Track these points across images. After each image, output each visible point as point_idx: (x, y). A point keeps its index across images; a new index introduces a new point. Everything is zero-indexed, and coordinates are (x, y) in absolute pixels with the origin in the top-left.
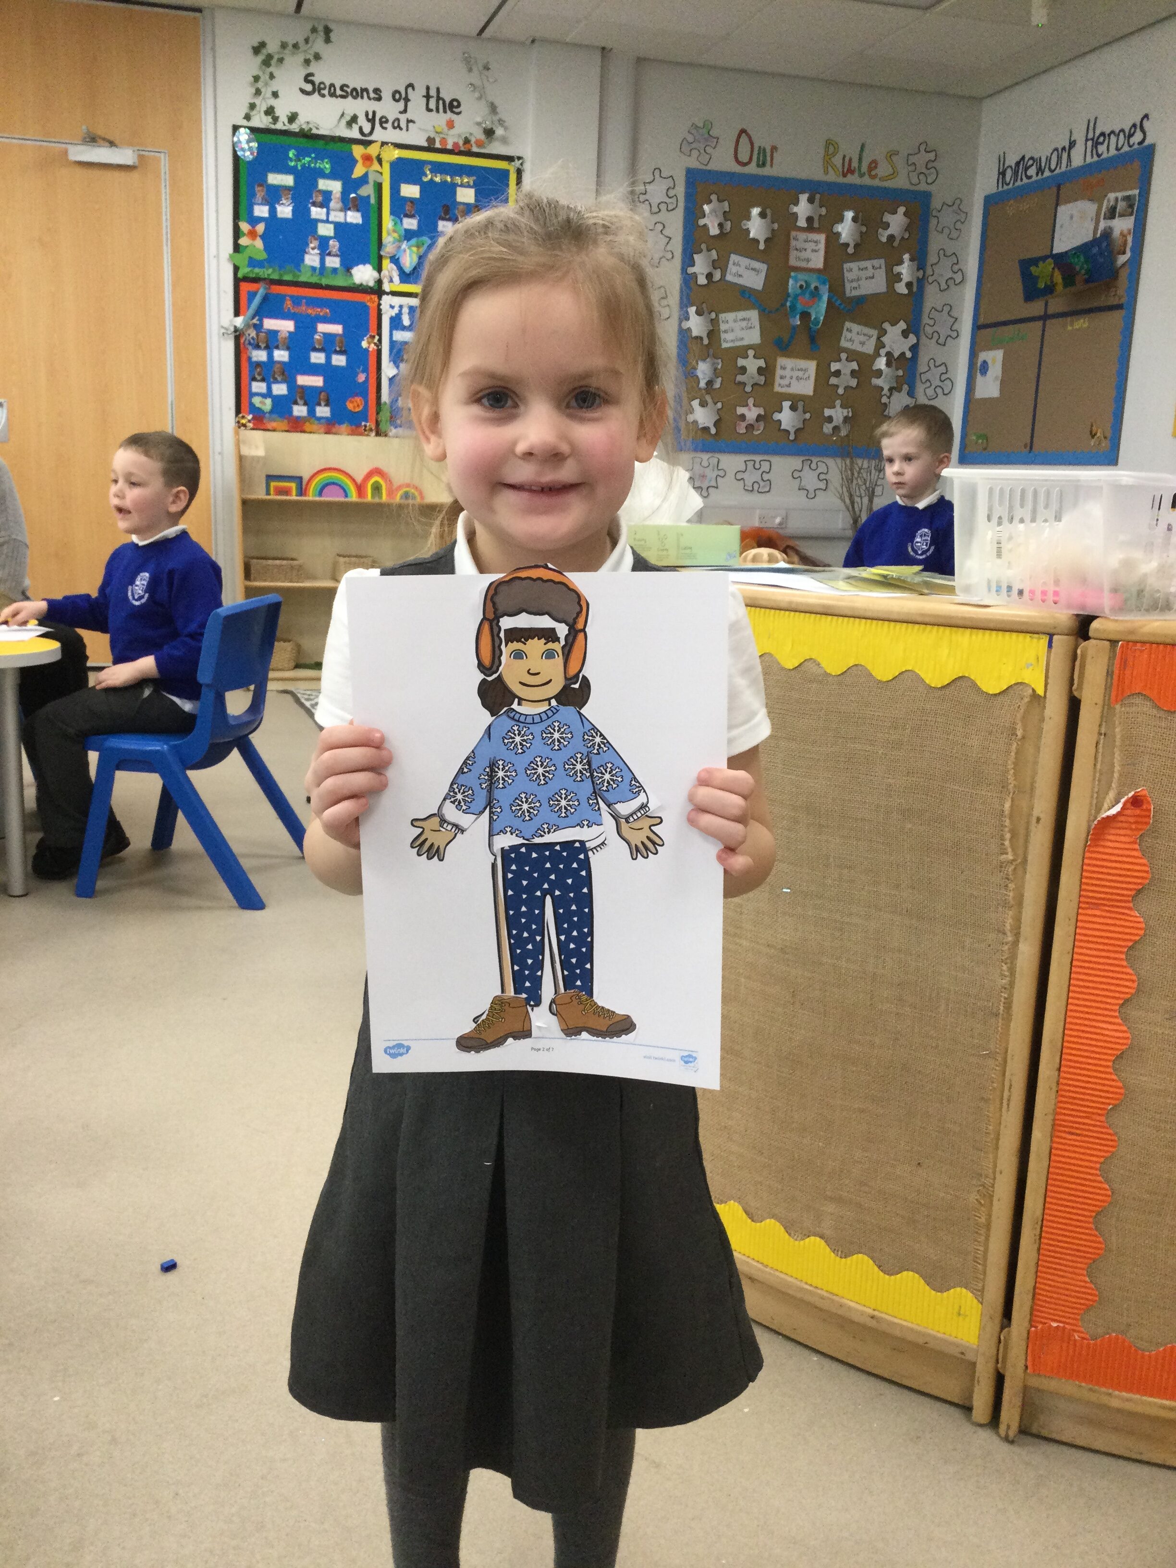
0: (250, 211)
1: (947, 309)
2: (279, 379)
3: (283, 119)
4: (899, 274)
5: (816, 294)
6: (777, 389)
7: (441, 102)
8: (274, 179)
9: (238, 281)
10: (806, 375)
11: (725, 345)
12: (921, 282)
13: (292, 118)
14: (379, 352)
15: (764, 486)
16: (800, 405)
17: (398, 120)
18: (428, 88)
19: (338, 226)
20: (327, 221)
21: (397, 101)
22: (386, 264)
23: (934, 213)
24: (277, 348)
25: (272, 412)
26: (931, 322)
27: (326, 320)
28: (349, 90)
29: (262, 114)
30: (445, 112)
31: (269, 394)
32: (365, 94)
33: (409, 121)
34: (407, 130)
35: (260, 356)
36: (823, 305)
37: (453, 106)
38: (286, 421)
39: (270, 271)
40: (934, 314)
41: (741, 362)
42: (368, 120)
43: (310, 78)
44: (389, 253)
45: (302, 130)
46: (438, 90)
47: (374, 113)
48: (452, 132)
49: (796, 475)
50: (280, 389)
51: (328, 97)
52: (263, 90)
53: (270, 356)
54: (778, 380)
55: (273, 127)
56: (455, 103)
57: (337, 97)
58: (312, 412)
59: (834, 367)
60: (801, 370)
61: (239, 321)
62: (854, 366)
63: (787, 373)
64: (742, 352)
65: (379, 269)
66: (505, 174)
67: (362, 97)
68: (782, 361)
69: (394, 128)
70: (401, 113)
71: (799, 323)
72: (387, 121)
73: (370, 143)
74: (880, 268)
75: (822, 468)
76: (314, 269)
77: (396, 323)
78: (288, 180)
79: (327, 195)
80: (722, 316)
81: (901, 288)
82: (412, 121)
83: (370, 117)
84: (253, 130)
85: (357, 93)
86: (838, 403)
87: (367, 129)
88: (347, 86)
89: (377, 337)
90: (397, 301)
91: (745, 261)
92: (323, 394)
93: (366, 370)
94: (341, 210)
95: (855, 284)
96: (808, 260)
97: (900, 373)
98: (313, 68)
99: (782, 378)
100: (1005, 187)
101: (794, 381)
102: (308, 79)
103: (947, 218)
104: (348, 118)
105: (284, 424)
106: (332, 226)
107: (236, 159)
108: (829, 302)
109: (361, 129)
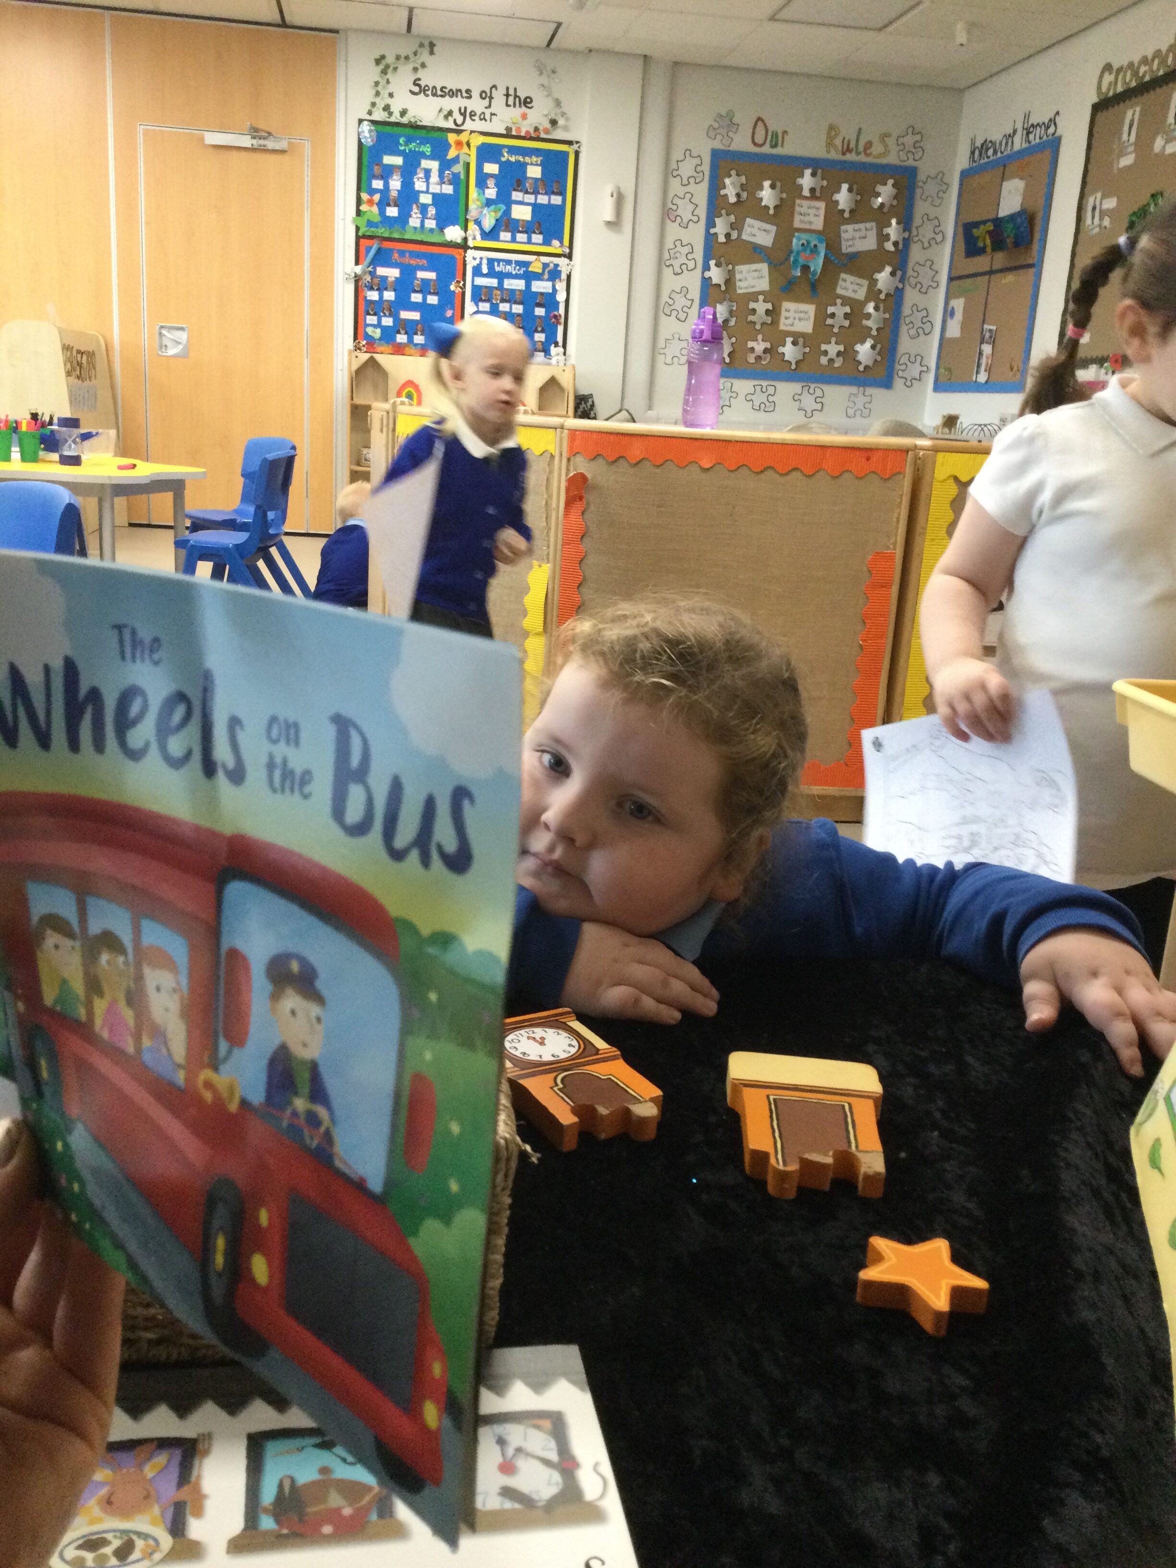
0: (370, 185)
1: (929, 263)
2: (387, 314)
3: (396, 114)
4: (888, 235)
5: (815, 250)
6: (782, 327)
7: (517, 99)
8: (388, 160)
9: (358, 238)
10: (806, 317)
11: (739, 291)
12: (907, 242)
13: (403, 113)
14: (463, 294)
15: (770, 406)
16: (801, 340)
17: (484, 113)
18: (508, 89)
19: (434, 195)
20: (427, 192)
21: (484, 99)
22: (472, 226)
23: (921, 184)
24: (386, 289)
25: (380, 339)
26: (915, 274)
27: (423, 269)
28: (447, 91)
29: (381, 110)
30: (520, 106)
31: (379, 325)
32: (459, 94)
33: (492, 114)
34: (491, 121)
36: (820, 261)
37: (527, 102)
38: (391, 346)
39: (383, 230)
40: (917, 268)
41: (752, 305)
42: (461, 114)
43: (417, 82)
44: (472, 217)
45: (410, 122)
46: (515, 90)
47: (465, 108)
48: (525, 122)
49: (797, 397)
50: (388, 321)
51: (431, 96)
52: (382, 92)
53: (381, 296)
54: (782, 320)
55: (388, 120)
56: (528, 100)
57: (437, 96)
58: (410, 340)
59: (831, 310)
60: (803, 312)
61: (358, 269)
62: (848, 309)
63: (791, 314)
64: (753, 296)
65: (466, 229)
66: (566, 154)
67: (457, 97)
68: (786, 305)
69: (481, 120)
70: (486, 108)
71: (799, 274)
72: (475, 115)
73: (461, 131)
74: (872, 229)
75: (819, 393)
76: (415, 228)
77: (477, 271)
78: (398, 161)
79: (428, 172)
80: (738, 268)
81: (889, 246)
82: (494, 114)
83: (463, 111)
84: (374, 122)
85: (453, 93)
86: (833, 340)
87: (459, 122)
88: (445, 88)
89: (462, 282)
90: (479, 254)
91: (757, 224)
92: (419, 325)
93: (453, 308)
94: (438, 184)
95: (850, 243)
96: (810, 223)
97: (887, 316)
98: (421, 74)
99: (786, 318)
100: (974, 164)
101: (797, 321)
102: (416, 83)
103: (931, 188)
104: (446, 113)
105: (389, 349)
106: (430, 196)
107: (360, 145)
108: (826, 257)
109: (455, 121)
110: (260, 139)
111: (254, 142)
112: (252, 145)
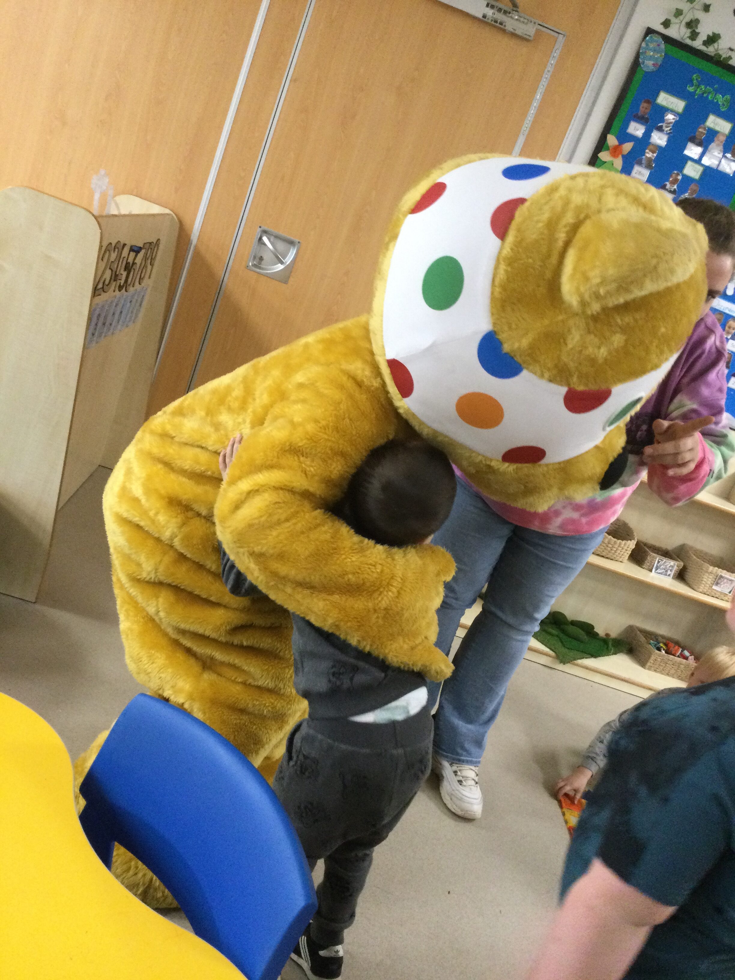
0: (626, 125)
3: (703, 37)
8: (665, 99)
13: (712, 39)
20: (698, 161)
29: (684, 25)
55: (689, 42)
78: (678, 105)
79: (712, 134)
84: (668, 40)
106: (701, 169)
107: (636, 64)
110: (500, 10)
111: (490, 12)
112: (484, 16)
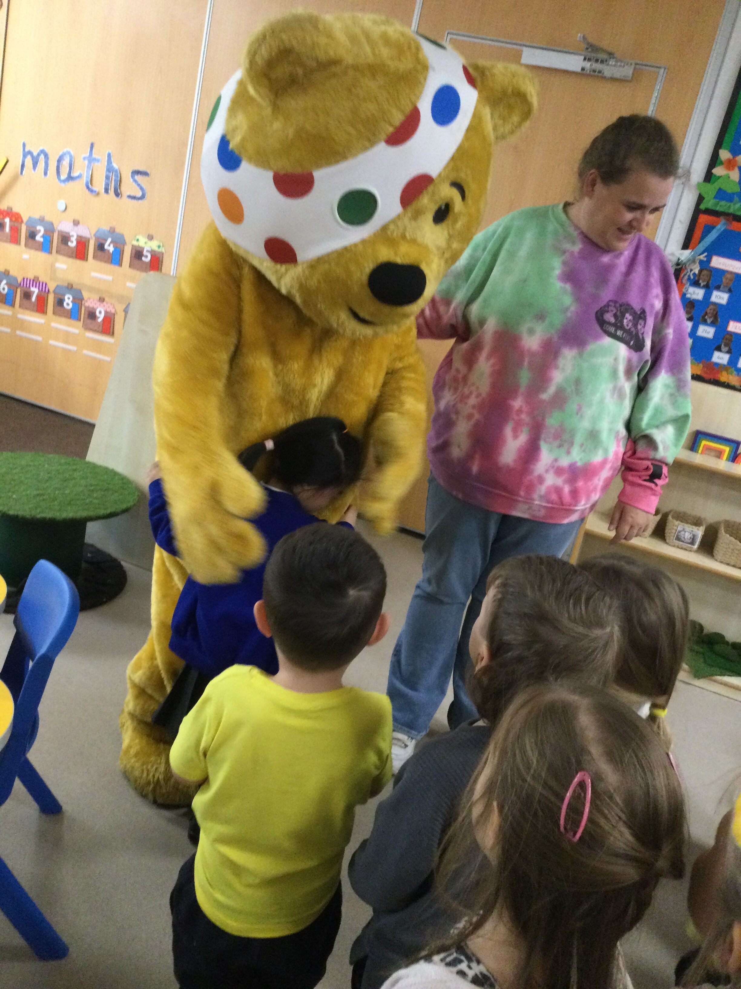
0: (738, 138)
2: (709, 321)
9: (697, 212)
24: (718, 288)
35: (697, 294)
50: (706, 332)
58: (733, 362)
61: (686, 255)
110: (597, 61)
111: (587, 65)
112: (583, 69)
